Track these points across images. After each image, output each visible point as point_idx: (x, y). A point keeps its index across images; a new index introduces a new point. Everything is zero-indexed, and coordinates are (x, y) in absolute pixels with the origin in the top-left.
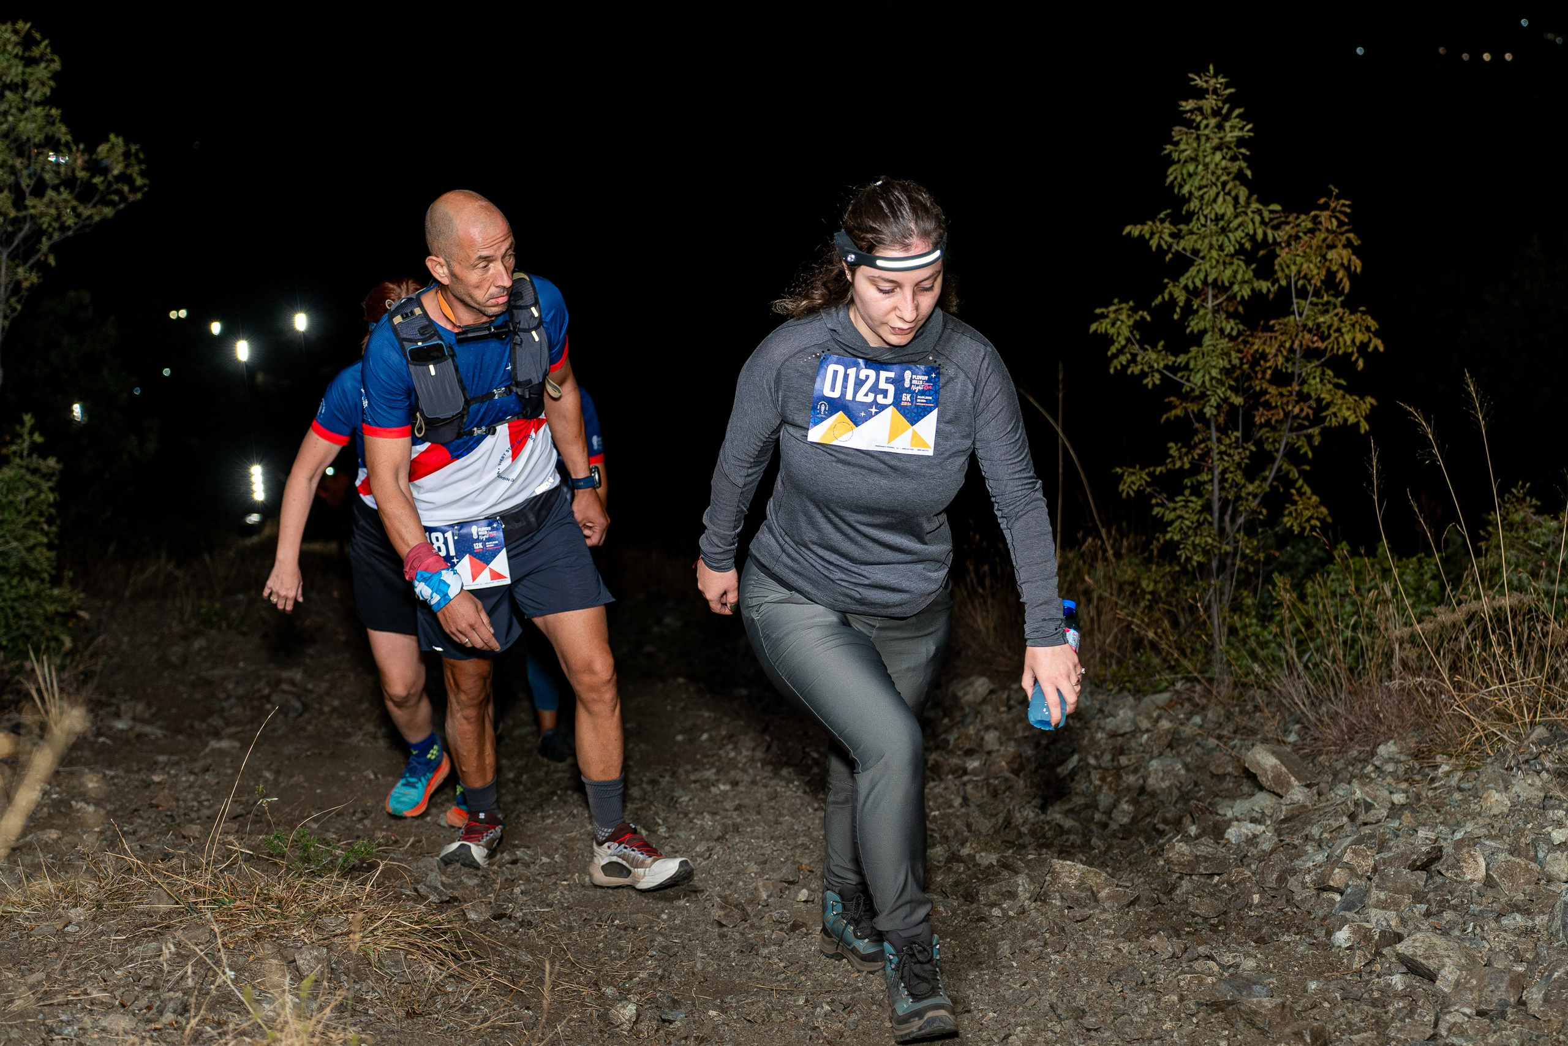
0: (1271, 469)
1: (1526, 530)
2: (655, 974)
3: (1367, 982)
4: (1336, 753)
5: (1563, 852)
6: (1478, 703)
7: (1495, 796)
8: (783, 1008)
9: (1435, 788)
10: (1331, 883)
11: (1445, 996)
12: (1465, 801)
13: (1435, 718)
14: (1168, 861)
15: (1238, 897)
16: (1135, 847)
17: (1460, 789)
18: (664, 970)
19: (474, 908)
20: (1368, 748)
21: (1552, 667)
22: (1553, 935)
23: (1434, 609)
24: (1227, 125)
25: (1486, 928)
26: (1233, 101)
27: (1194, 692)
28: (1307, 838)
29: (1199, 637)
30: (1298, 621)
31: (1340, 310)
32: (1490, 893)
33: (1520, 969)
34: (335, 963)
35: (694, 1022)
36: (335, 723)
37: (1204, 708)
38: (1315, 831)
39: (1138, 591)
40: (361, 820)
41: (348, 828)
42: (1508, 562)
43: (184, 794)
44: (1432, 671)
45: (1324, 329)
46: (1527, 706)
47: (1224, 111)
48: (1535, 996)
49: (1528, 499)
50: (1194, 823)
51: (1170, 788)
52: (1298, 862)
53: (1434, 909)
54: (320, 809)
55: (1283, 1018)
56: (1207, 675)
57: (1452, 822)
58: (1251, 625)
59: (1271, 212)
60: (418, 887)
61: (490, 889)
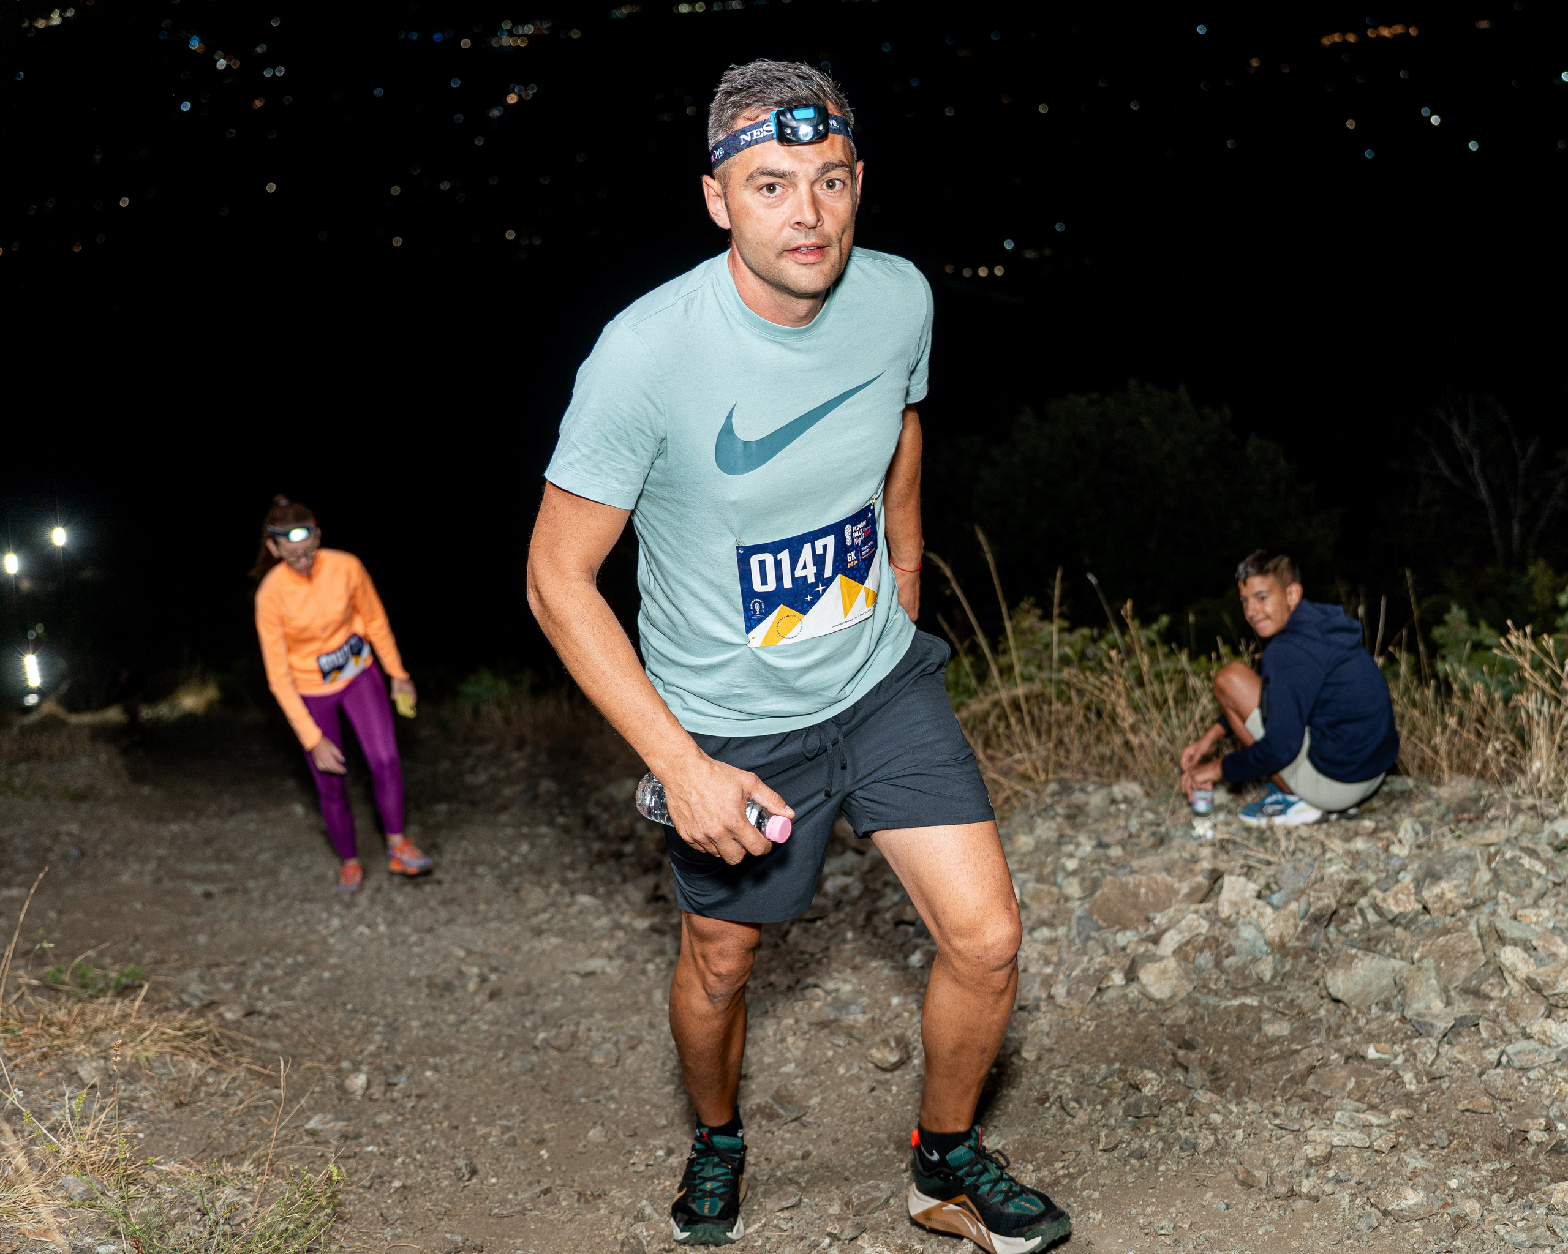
1: (1033, 633)
2: (381, 1046)
5: (1074, 877)
6: (1005, 769)
7: (1023, 838)
18: (389, 1042)
19: (230, 1010)
22: (1071, 942)
23: (967, 701)
33: (1049, 970)
34: (112, 1070)
35: (414, 1082)
36: (109, 864)
40: (132, 945)
41: (122, 952)
42: (1019, 660)
46: (1042, 768)
48: (1060, 990)
49: (1033, 610)
52: (881, 904)
55: (874, 1028)
60: (182, 996)
61: (243, 990)
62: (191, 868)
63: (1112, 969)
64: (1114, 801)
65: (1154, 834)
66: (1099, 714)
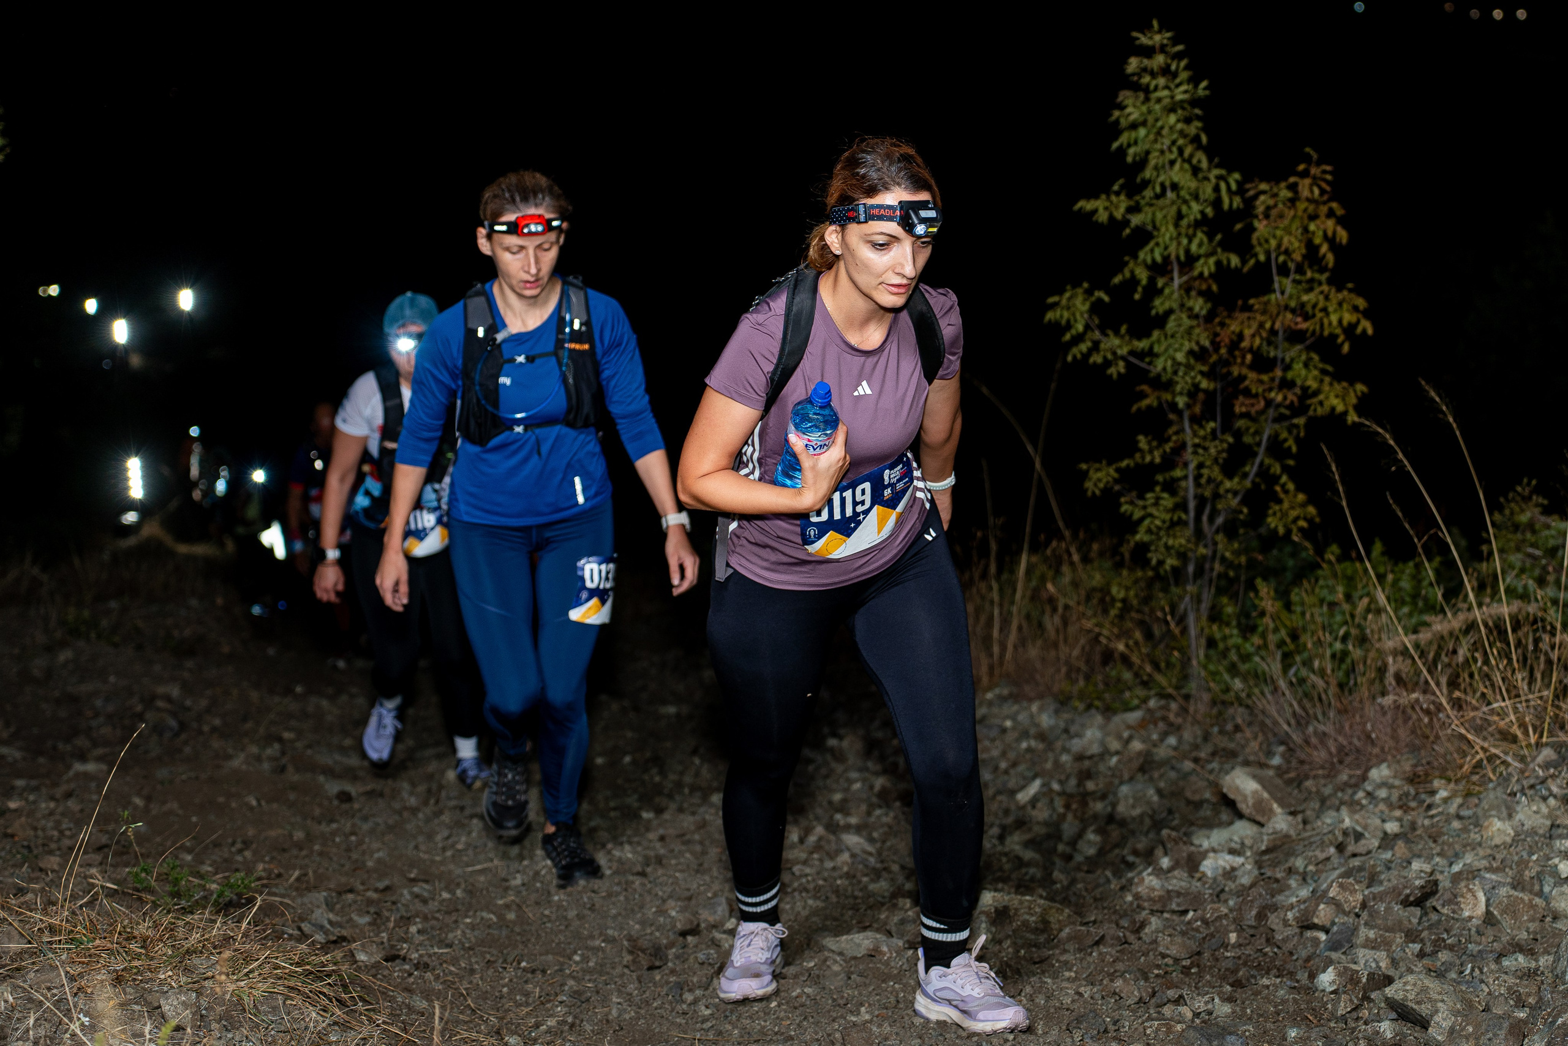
0: (1253, 464)
1: (1534, 532)
2: (564, 1022)
3: (1353, 1030)
4: (1325, 777)
6: (1479, 722)
7: (1497, 824)
9: (1432, 817)
10: (1316, 921)
11: (1438, 1044)
12: (1465, 830)
13: (1432, 738)
14: (1137, 897)
15: (1212, 935)
16: (1102, 881)
17: (1459, 817)
18: (575, 1017)
19: (364, 949)
20: (1358, 772)
21: (1559, 682)
23: (1428, 620)
25: (1485, 969)
27: (1169, 710)
28: (1290, 871)
29: (1174, 649)
30: (1283, 633)
31: (1325, 288)
32: (1490, 932)
33: (1522, 1015)
34: (205, 1009)
36: (217, 743)
37: (1179, 728)
38: (1299, 863)
39: (1108, 599)
40: (240, 851)
41: (226, 860)
43: (43, 822)
45: (1308, 308)
46: (1533, 725)
49: (1534, 497)
50: (1166, 854)
51: (1142, 816)
52: (1280, 898)
53: (1429, 949)
56: (1184, 691)
57: (1450, 853)
58: (1231, 636)
60: (303, 925)
61: (383, 927)
62: (325, 759)
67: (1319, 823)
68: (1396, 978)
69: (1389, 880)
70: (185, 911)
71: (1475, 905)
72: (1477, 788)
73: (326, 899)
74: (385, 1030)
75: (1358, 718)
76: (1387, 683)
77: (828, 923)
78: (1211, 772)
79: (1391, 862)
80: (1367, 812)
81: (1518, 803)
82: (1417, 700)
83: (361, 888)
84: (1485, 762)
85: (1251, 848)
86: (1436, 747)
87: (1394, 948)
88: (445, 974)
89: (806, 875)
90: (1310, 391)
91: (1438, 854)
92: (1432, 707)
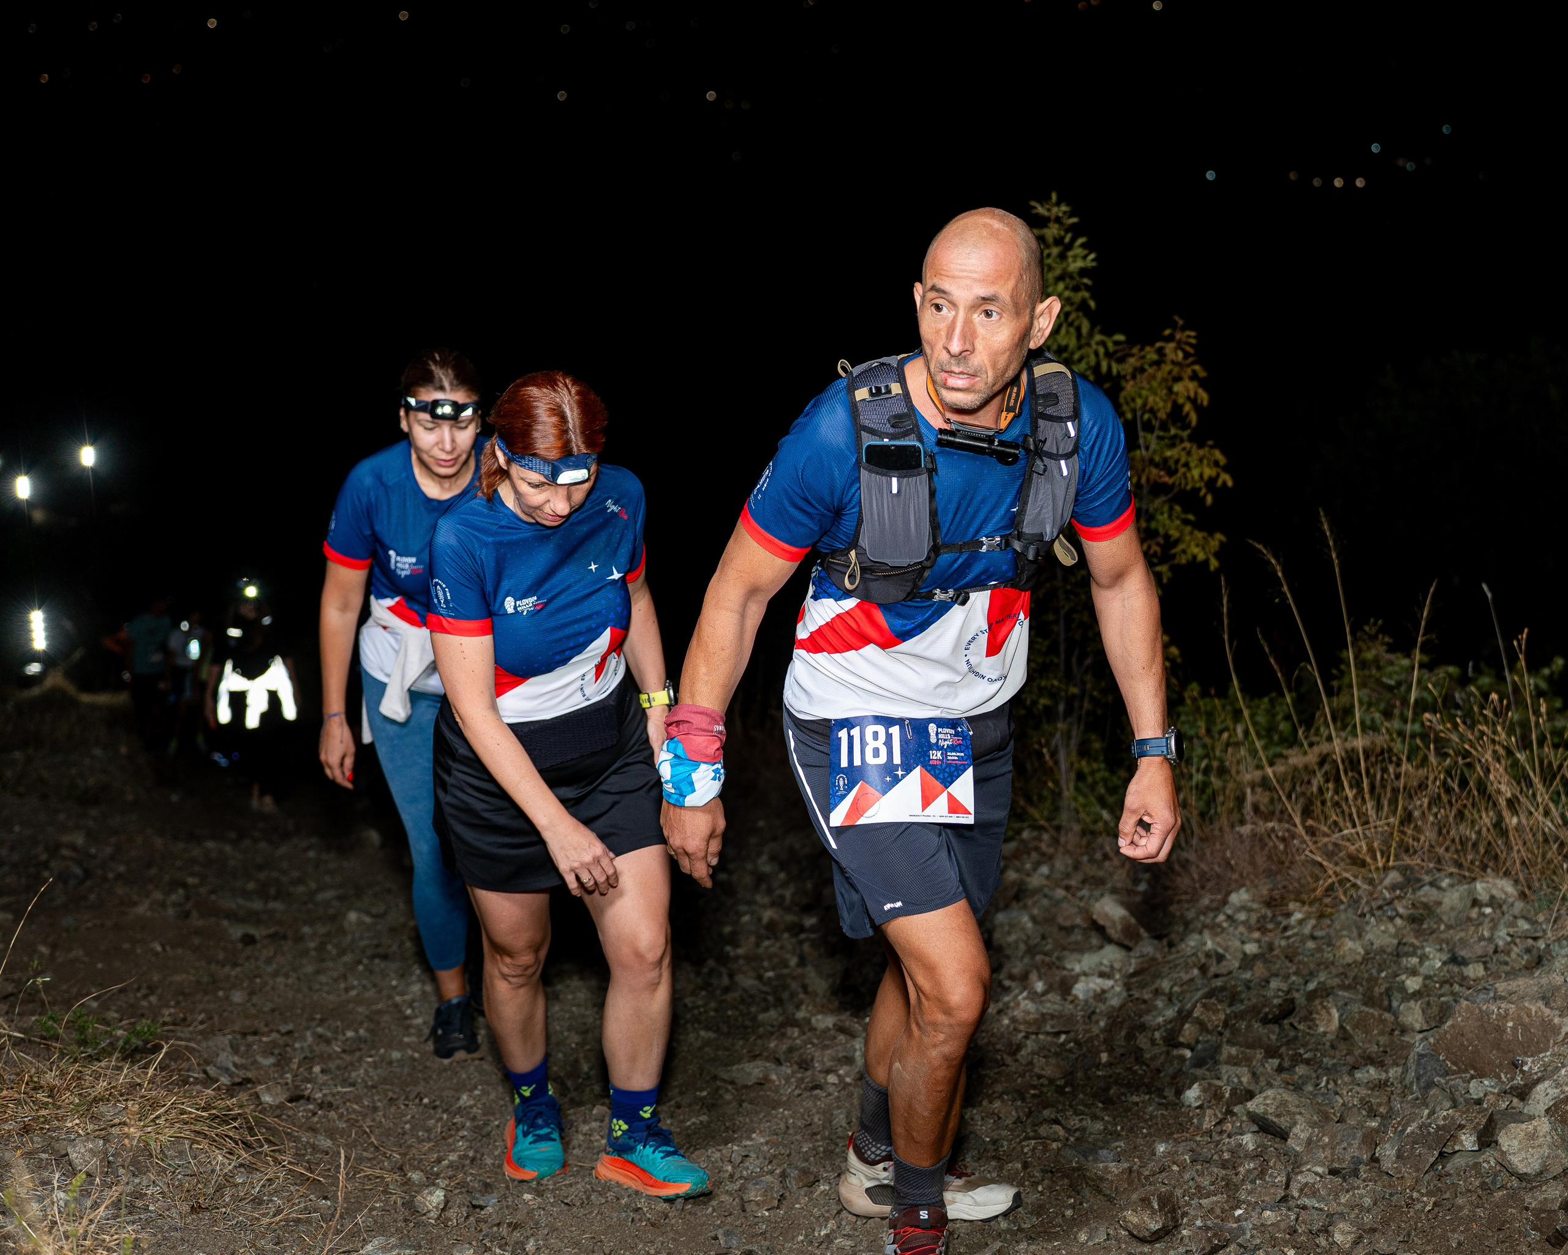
1: (1379, 668)
2: (466, 1156)
3: (1218, 1143)
4: (1188, 901)
5: (1416, 1001)
6: (1330, 847)
7: (1349, 944)
8: (603, 1189)
9: (1288, 938)
10: (1181, 1039)
11: (1297, 1154)
12: (1319, 950)
13: (1287, 864)
14: (1013, 1020)
15: (1085, 1056)
17: (1313, 938)
18: (476, 1151)
19: (268, 1089)
20: (1219, 897)
21: (1405, 809)
23: (1285, 752)
24: (1070, 254)
25: (1339, 1082)
26: (1076, 231)
27: (1041, 841)
28: (1157, 992)
29: (1046, 783)
31: (1187, 445)
32: (1343, 1047)
33: (1373, 1124)
34: (113, 1155)
35: (507, 1207)
36: (121, 890)
37: (1051, 858)
38: (1165, 985)
40: (146, 996)
41: (131, 1006)
42: (1361, 702)
44: (1284, 816)
45: (1171, 463)
46: (1381, 849)
47: (1067, 240)
48: (1388, 1152)
49: (1380, 636)
50: (1040, 978)
51: (1017, 942)
52: (1147, 1018)
53: (1286, 1064)
54: (102, 986)
55: (1130, 1184)
56: (1055, 823)
58: (1099, 770)
59: (1116, 343)
60: (208, 1068)
61: (287, 1069)
62: (229, 903)
63: (1461, 1127)
64: (1475, 903)
65: (1528, 951)
66: (1464, 783)
67: (1183, 946)
68: (1257, 1092)
69: (1249, 999)
70: (91, 1059)
71: (1329, 1021)
72: (1329, 910)
73: (231, 1042)
74: (290, 1170)
75: (1218, 846)
76: (1245, 812)
77: (720, 1053)
78: (1081, 899)
79: (1250, 981)
80: (1228, 934)
81: (1367, 923)
82: (1273, 829)
83: (266, 1029)
84: (1337, 885)
85: (1120, 970)
86: (1291, 872)
87: (1254, 1063)
88: (349, 1113)
89: (698, 1007)
90: (1172, 539)
91: (1296, 973)
92: (1287, 834)
